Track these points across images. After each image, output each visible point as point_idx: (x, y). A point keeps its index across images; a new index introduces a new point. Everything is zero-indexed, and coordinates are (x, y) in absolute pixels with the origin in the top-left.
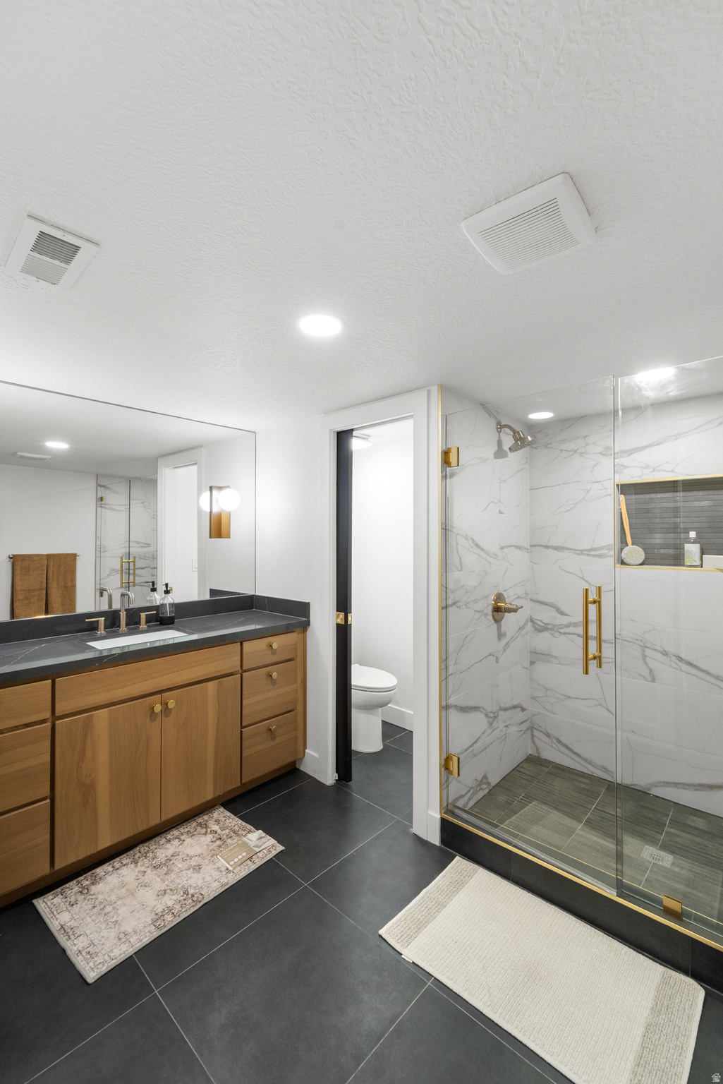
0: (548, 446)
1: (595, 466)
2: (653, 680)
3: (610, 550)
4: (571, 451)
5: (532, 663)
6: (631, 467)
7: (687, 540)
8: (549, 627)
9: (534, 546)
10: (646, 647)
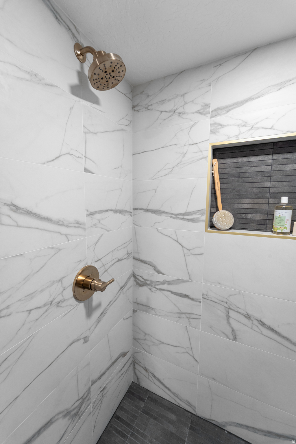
0: (149, 108)
1: (192, 126)
2: (235, 339)
3: (202, 214)
4: (170, 111)
5: (135, 311)
6: (228, 125)
7: (277, 206)
8: (148, 282)
9: (137, 209)
10: (230, 309)
